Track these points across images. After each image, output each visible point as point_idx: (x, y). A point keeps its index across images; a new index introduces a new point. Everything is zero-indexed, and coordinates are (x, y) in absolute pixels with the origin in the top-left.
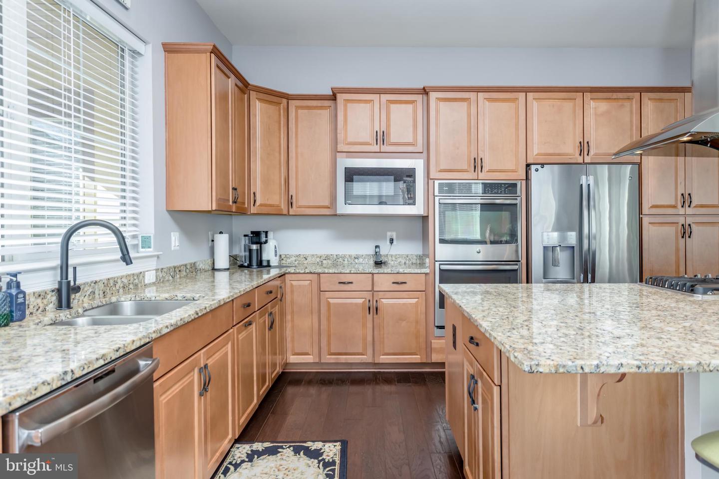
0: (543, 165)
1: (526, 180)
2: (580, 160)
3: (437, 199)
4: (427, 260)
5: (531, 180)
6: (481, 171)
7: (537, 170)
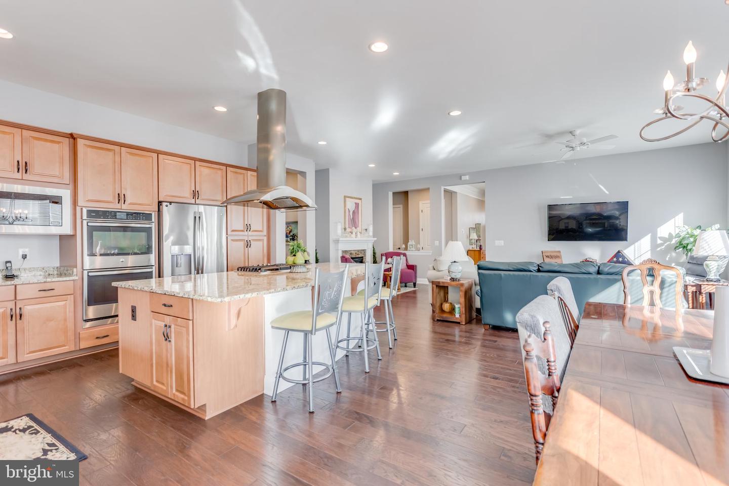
0: (171, 203)
1: (158, 211)
2: (193, 201)
3: (85, 222)
4: (75, 270)
5: (162, 211)
6: (124, 203)
7: (167, 206)
